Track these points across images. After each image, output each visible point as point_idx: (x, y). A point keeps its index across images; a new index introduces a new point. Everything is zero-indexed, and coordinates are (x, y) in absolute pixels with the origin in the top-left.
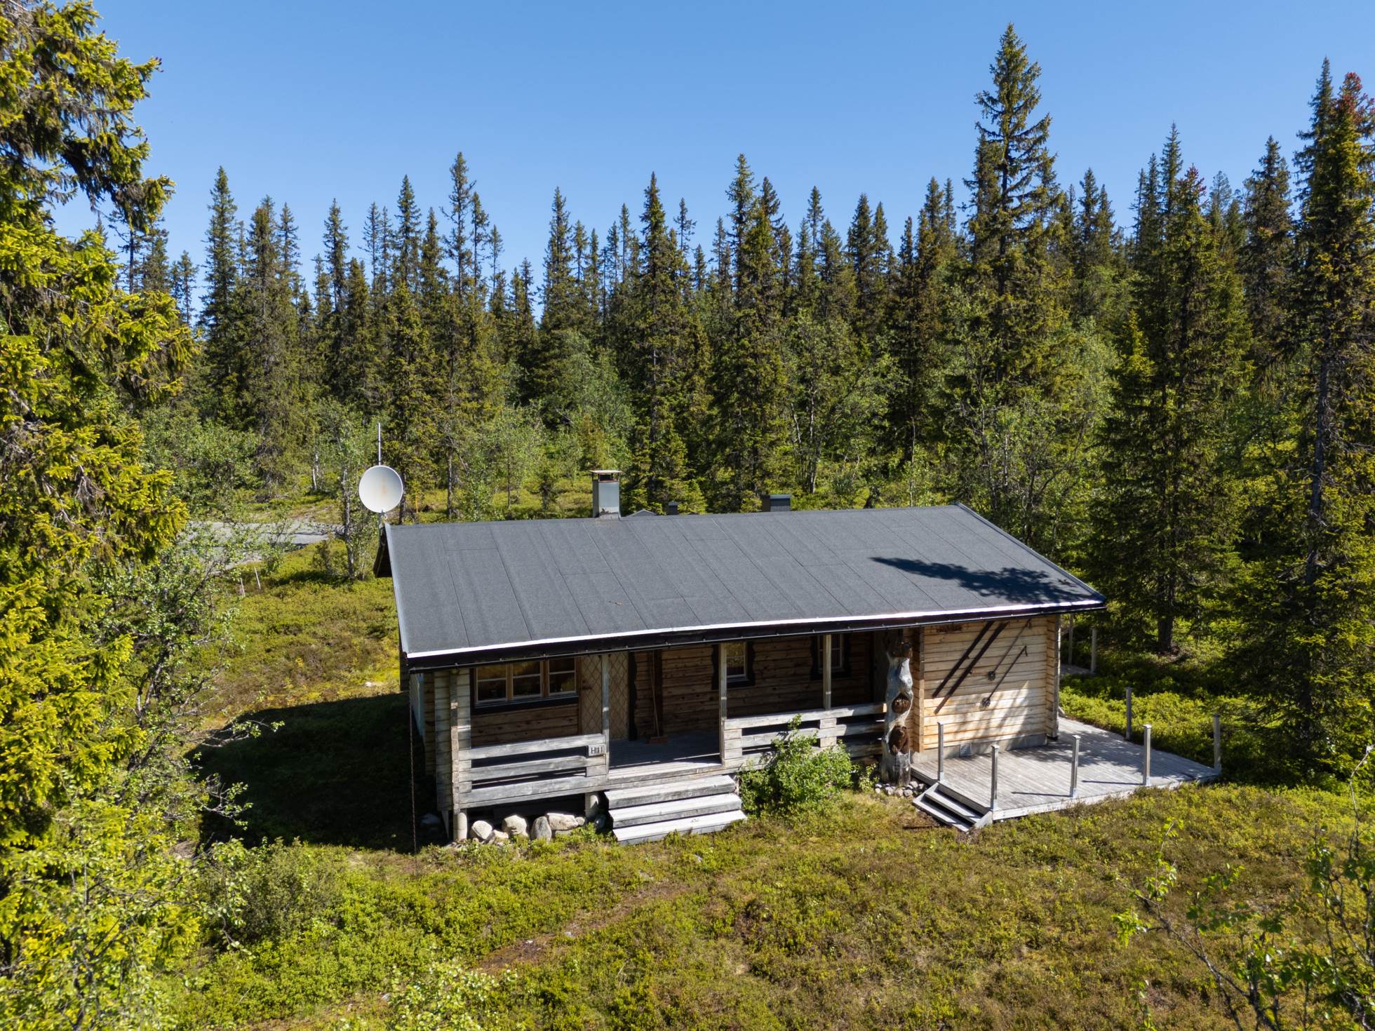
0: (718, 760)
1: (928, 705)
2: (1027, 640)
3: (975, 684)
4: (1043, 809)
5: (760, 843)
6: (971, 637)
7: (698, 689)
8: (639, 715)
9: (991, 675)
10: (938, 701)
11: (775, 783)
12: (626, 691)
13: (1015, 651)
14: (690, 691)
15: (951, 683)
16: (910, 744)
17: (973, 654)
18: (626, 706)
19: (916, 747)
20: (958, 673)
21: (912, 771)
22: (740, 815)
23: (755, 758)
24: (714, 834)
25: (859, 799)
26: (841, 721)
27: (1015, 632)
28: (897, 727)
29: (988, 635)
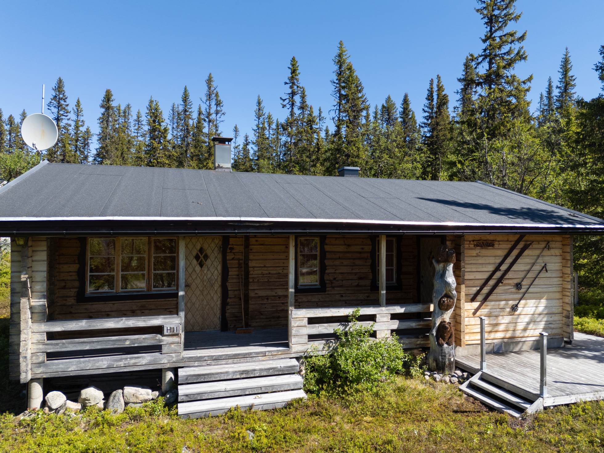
0: (287, 345)
1: (468, 307)
2: (547, 259)
3: (506, 292)
4: (589, 397)
6: (501, 253)
8: (230, 310)
9: (518, 286)
10: (476, 304)
13: (537, 268)
15: (486, 290)
16: (453, 339)
17: (504, 267)
19: (458, 342)
20: (492, 283)
21: (457, 362)
22: (301, 394)
23: (319, 344)
24: (275, 410)
25: (410, 383)
26: (394, 317)
27: (537, 252)
28: (443, 323)
29: (515, 252)
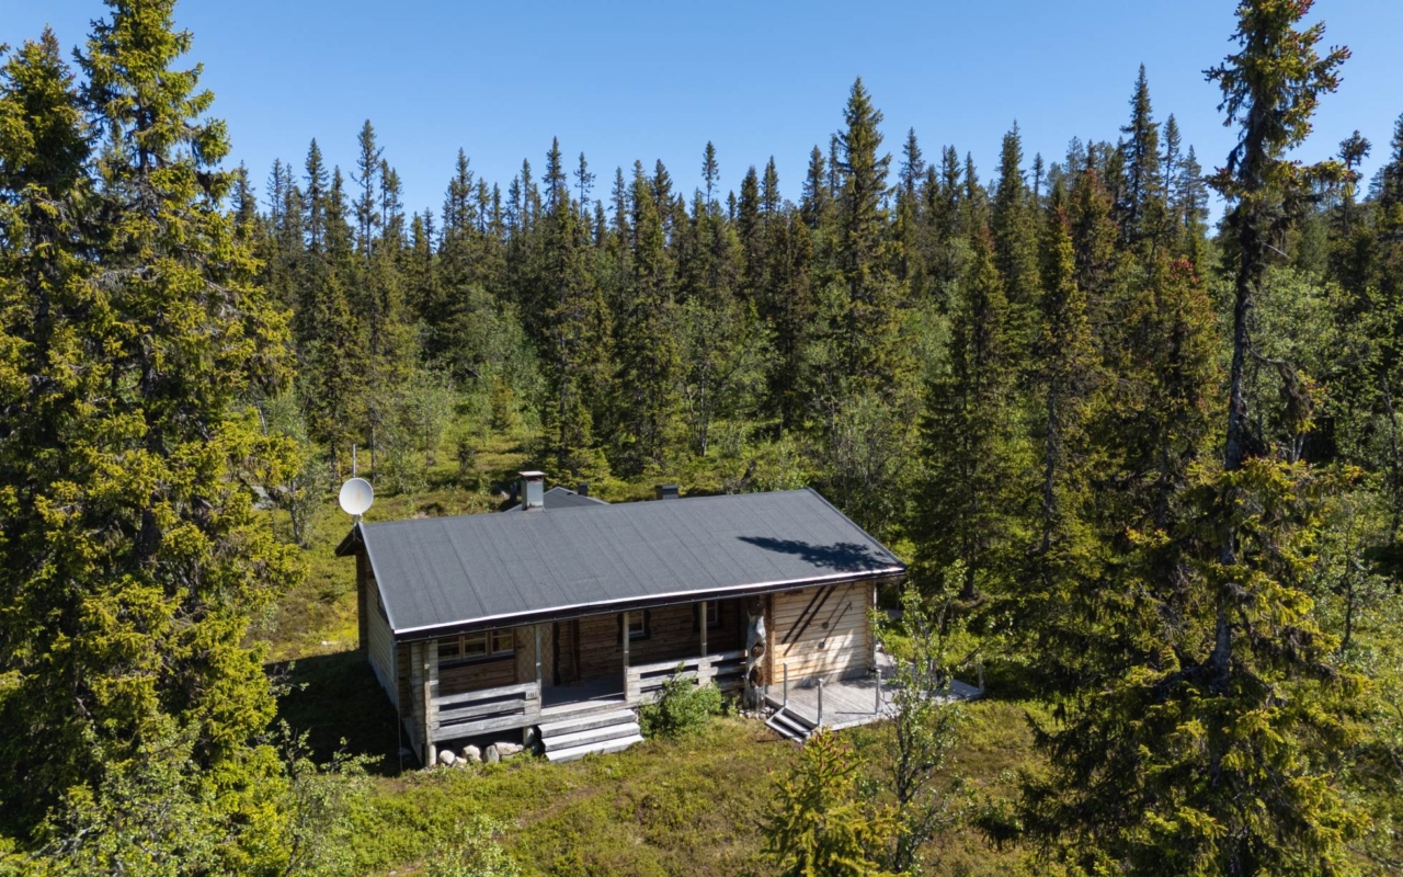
0: (623, 697)
1: (779, 649)
2: (851, 598)
3: (813, 632)
4: (855, 723)
5: (654, 758)
6: (811, 597)
7: (607, 644)
8: (561, 665)
9: (825, 625)
10: (786, 646)
11: (664, 713)
12: (551, 648)
13: (843, 606)
14: (599, 646)
15: (795, 632)
16: (765, 678)
17: (812, 610)
18: (551, 659)
19: (770, 681)
20: (801, 625)
21: (767, 699)
22: (639, 738)
23: (650, 695)
24: (619, 753)
25: (727, 722)
26: (714, 664)
27: (843, 592)
28: (755, 668)
29: (823, 595)
